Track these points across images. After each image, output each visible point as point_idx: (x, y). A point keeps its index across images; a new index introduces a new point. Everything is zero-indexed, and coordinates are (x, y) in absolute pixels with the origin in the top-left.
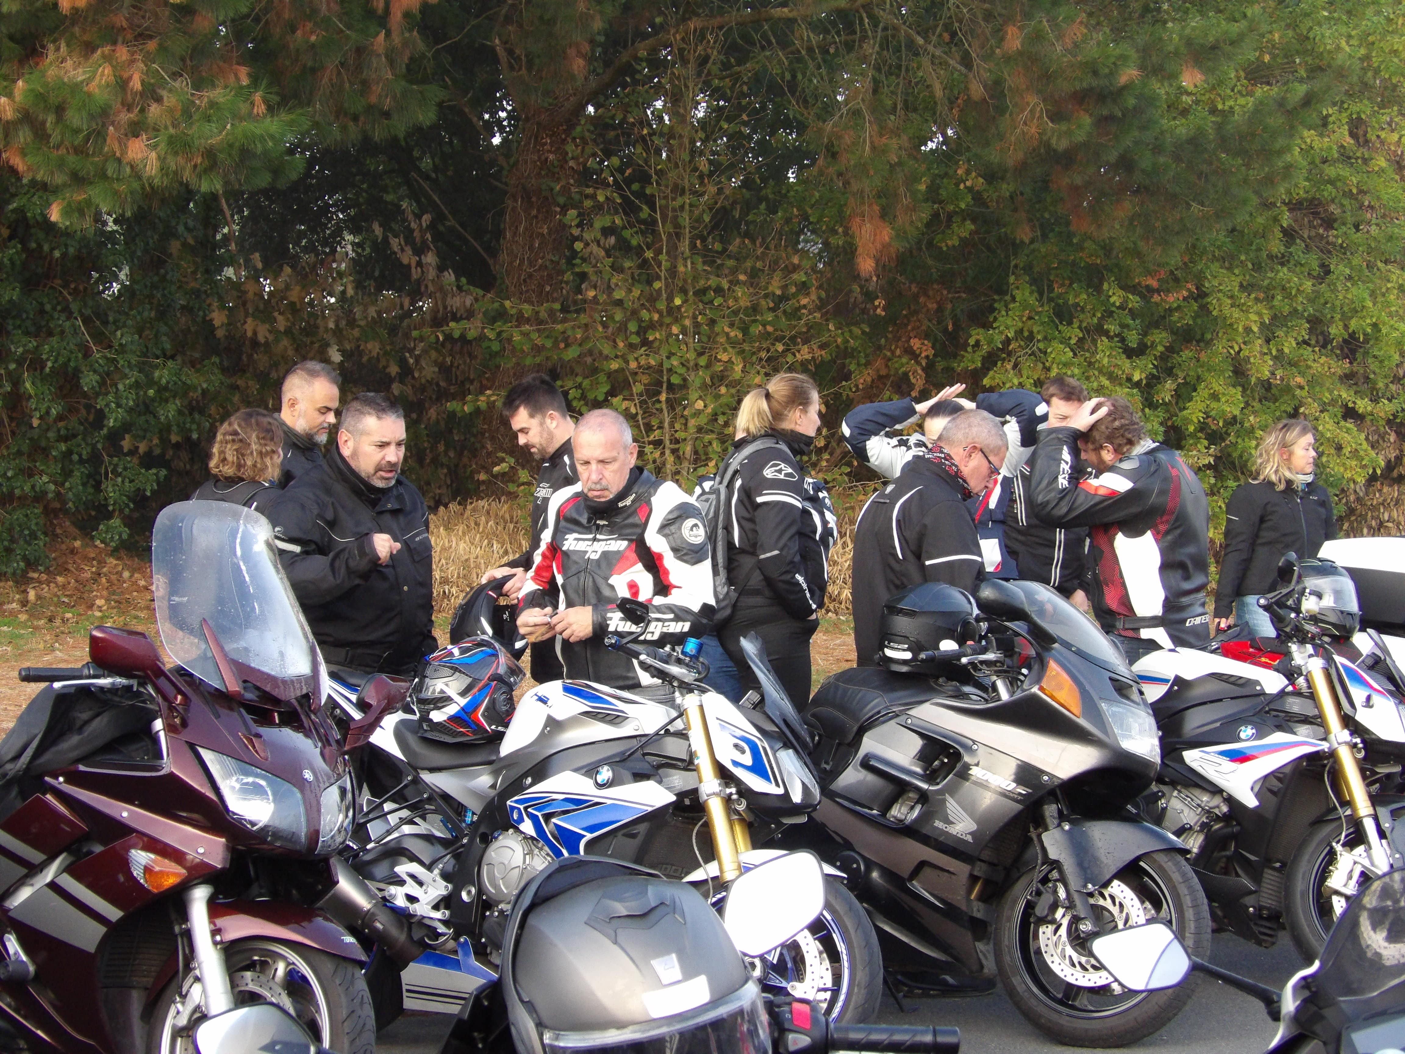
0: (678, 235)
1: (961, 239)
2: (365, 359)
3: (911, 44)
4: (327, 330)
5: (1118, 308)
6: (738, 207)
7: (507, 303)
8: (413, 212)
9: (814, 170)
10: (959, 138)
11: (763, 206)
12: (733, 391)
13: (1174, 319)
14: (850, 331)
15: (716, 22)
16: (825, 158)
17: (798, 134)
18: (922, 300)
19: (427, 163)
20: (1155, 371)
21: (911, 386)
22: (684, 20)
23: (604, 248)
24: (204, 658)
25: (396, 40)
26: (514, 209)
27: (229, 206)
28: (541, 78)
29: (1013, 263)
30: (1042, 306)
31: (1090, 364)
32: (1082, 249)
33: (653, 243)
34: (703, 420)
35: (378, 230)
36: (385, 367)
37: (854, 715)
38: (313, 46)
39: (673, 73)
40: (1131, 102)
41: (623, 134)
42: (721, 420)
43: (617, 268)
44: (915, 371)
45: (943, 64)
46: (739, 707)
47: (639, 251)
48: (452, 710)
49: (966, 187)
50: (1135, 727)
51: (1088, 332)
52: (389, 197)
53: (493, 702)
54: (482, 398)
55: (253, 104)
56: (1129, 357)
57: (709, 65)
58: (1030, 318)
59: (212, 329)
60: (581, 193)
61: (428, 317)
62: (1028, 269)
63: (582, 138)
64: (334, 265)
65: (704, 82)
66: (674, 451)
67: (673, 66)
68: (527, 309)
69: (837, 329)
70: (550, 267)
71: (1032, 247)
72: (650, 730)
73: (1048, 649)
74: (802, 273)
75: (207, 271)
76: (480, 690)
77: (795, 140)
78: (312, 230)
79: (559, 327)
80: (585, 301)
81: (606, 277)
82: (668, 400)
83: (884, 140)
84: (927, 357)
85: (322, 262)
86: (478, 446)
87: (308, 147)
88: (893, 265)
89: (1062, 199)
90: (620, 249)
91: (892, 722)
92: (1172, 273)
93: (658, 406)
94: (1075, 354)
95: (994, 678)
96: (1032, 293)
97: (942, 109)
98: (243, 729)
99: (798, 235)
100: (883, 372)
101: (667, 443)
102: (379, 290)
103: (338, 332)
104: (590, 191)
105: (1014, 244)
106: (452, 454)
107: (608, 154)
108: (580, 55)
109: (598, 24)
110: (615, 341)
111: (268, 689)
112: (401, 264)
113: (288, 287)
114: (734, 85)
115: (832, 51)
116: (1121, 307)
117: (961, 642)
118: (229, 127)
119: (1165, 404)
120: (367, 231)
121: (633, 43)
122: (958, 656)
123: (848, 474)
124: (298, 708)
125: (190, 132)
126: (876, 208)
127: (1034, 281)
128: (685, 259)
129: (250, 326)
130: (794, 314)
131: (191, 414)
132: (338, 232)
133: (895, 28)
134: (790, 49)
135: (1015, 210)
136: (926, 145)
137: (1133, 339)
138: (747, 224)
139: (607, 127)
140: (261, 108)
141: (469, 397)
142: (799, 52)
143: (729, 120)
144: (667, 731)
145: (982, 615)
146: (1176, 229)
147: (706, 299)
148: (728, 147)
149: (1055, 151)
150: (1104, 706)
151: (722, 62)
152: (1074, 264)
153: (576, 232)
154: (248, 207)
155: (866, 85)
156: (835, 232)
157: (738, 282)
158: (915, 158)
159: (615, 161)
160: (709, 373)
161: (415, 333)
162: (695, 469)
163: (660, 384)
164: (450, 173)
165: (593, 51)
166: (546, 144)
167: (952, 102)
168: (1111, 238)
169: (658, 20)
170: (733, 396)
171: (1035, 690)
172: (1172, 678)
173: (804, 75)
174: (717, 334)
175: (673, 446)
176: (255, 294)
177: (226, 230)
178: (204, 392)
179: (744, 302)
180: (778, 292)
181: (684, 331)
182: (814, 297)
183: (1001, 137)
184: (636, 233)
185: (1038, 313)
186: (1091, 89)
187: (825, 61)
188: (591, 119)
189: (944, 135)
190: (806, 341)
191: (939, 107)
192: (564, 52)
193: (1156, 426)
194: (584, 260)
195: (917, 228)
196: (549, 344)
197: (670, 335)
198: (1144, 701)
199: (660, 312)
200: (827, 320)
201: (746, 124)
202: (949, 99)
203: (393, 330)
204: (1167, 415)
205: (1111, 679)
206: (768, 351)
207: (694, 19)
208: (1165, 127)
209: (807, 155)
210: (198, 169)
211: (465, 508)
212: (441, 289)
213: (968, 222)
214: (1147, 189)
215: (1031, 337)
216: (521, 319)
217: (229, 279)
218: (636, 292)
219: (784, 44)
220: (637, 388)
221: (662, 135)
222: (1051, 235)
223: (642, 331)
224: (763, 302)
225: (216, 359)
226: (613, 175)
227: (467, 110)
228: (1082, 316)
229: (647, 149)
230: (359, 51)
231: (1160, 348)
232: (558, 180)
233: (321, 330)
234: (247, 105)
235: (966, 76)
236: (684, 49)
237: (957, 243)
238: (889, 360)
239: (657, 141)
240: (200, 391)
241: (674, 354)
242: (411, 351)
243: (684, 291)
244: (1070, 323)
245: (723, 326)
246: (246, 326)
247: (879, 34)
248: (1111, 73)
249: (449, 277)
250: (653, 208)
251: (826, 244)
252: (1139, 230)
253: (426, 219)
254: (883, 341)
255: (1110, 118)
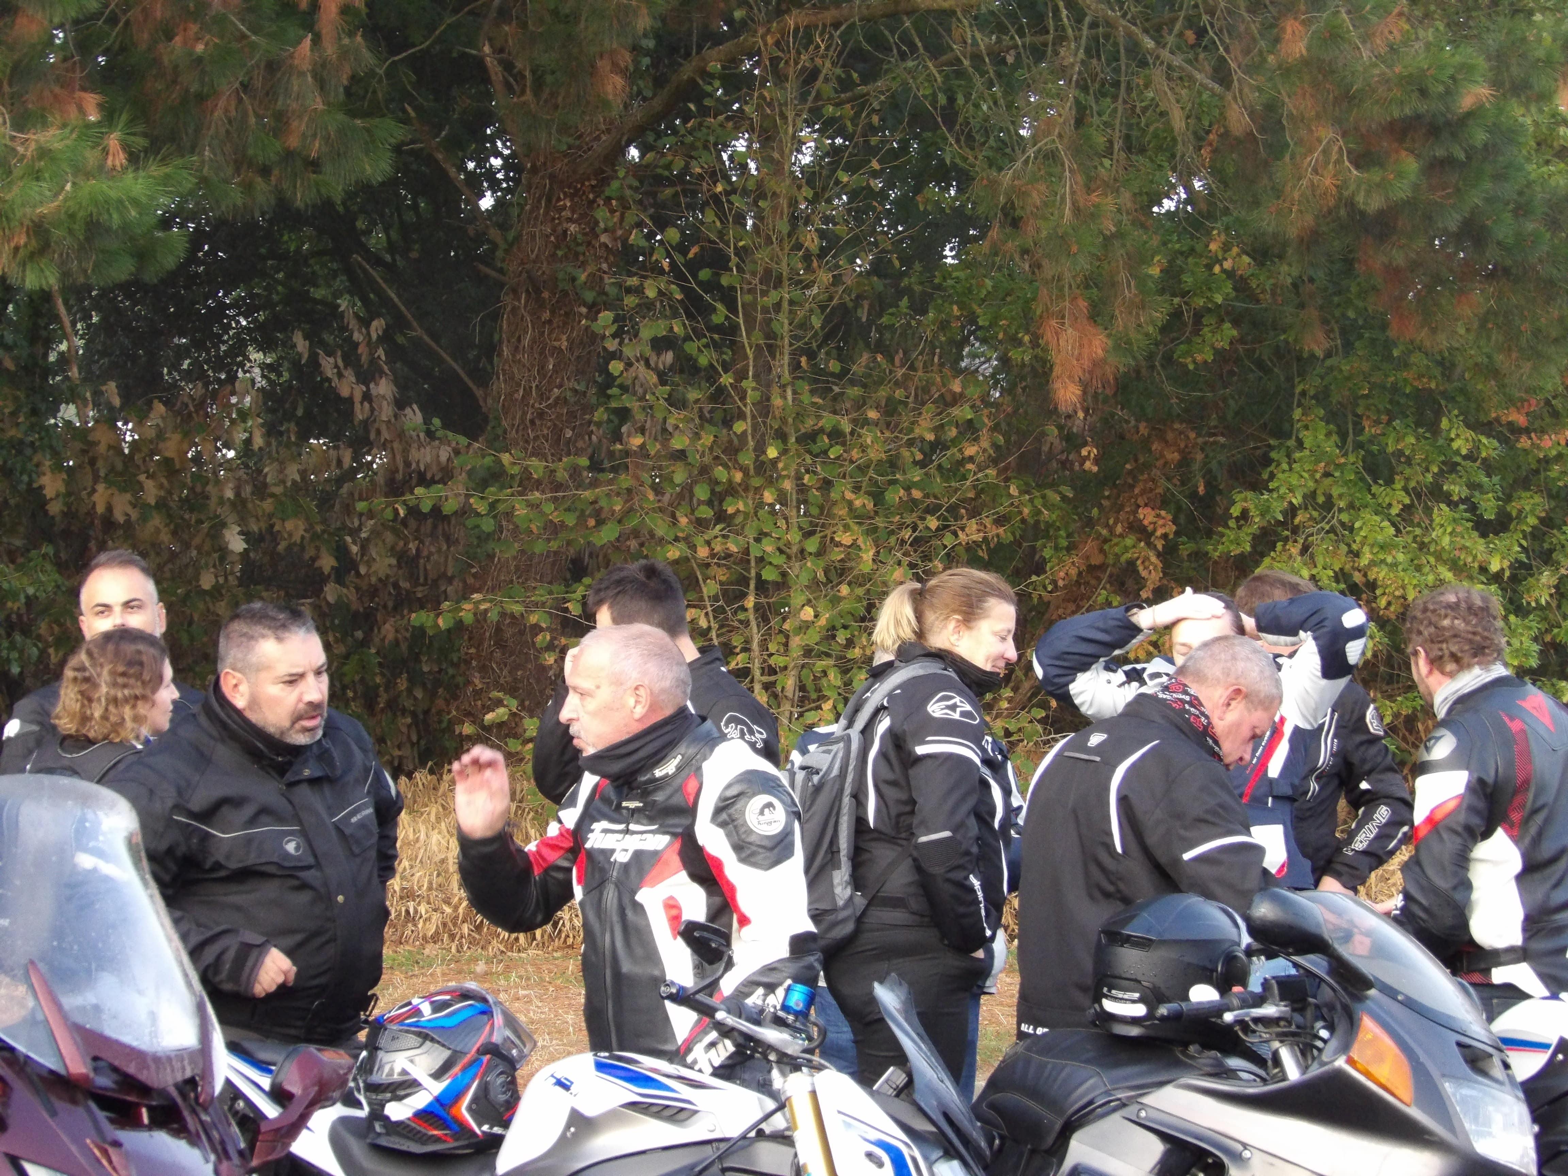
0: (772, 349)
1: (1217, 352)
2: (281, 548)
3: (1134, 48)
4: (221, 501)
5: (1465, 458)
6: (866, 304)
7: (506, 458)
8: (356, 315)
9: (985, 246)
10: (1212, 194)
11: (904, 302)
12: (860, 591)
13: (1553, 474)
14: (1044, 497)
15: (830, 15)
16: (1002, 226)
17: (959, 190)
18: (1155, 446)
19: (378, 239)
20: (1523, 557)
21: (1140, 583)
22: (779, 13)
23: (656, 370)
24: (31, 1021)
25: (330, 49)
26: (514, 310)
27: (69, 308)
28: (556, 107)
29: (1298, 390)
30: (1345, 455)
31: (1422, 546)
32: (1407, 365)
33: (733, 360)
34: (813, 637)
35: (301, 345)
36: (314, 559)
37: (1054, 1105)
38: (199, 60)
39: (762, 97)
40: (1480, 137)
41: (684, 192)
42: (841, 637)
43: (676, 402)
44: (1146, 559)
45: (1186, 79)
46: (873, 1094)
47: (711, 374)
48: (419, 1101)
49: (1224, 271)
50: (1497, 1119)
51: (1419, 496)
52: (319, 293)
53: (484, 1089)
54: (467, 606)
55: (106, 151)
56: (1484, 535)
57: (819, 83)
58: (1327, 475)
59: (43, 503)
60: (620, 285)
61: (380, 480)
62: (1323, 397)
63: (621, 199)
64: (234, 400)
65: (811, 111)
66: (767, 687)
67: (763, 85)
68: (537, 467)
69: (1022, 492)
70: (572, 400)
71: (1328, 362)
72: (734, 1131)
73: (1360, 998)
74: (967, 407)
75: (34, 412)
76: (464, 1069)
77: (955, 199)
78: (198, 344)
79: (587, 494)
80: (627, 453)
81: (659, 416)
82: (757, 607)
83: (1094, 198)
84: (1165, 536)
85: (214, 395)
86: (460, 680)
87: (193, 216)
88: (1109, 392)
89: (1374, 288)
90: (682, 371)
91: (1116, 1117)
92: (1548, 403)
93: (741, 616)
94: (1398, 531)
95: (1276, 1044)
96: (1328, 434)
97: (1185, 149)
98: (93, 1132)
99: (961, 345)
100: (1096, 560)
101: (757, 673)
102: (304, 437)
103: (239, 505)
104: (633, 281)
105: (1299, 359)
106: (419, 694)
107: (662, 224)
108: (616, 68)
109: (644, 22)
110: (673, 516)
111: (131, 1069)
112: (338, 398)
113: (161, 435)
114: (858, 115)
115: (1010, 59)
116: (1470, 457)
117: (1223, 988)
118: (68, 187)
119: (1539, 607)
120: (284, 345)
121: (700, 48)
122: (1218, 1010)
123: (1043, 721)
124: (179, 1100)
125: (8, 197)
126: (1083, 304)
127: (1332, 417)
128: (783, 387)
129: (101, 497)
130: (956, 471)
131: (9, 635)
132: (239, 348)
133: (1108, 24)
134: (944, 58)
135: (1302, 306)
136: (1160, 205)
137: (1489, 507)
138: (880, 329)
139: (659, 181)
140: (119, 158)
141: (446, 605)
142: (958, 60)
143: (852, 168)
144: (760, 1134)
145: (1256, 946)
146: (1554, 334)
147: (815, 449)
148: (849, 211)
149: (1362, 213)
150: (1447, 1087)
151: (839, 78)
152: (1395, 389)
153: (612, 345)
154: (99, 309)
155: (1065, 112)
156: (1017, 342)
157: (866, 422)
158: (1143, 226)
159: (673, 235)
160: (822, 563)
161: (361, 506)
162: (801, 715)
163: (745, 581)
164: (414, 255)
165: (636, 62)
166: (564, 208)
167: (1200, 139)
168: (1451, 349)
169: (738, 14)
170: (859, 599)
171: (1341, 1063)
172: (1554, 1041)
173: (967, 98)
174: (835, 503)
175: (766, 679)
176: (110, 447)
177: (63, 347)
178: (30, 601)
179: (876, 454)
180: (930, 437)
181: (782, 499)
182: (985, 444)
183: (1278, 193)
184: (707, 346)
185: (1338, 466)
186: (1418, 117)
187: (999, 75)
188: (635, 169)
189: (1189, 189)
190: (974, 513)
191: (1179, 147)
192: (593, 66)
193: (1527, 643)
194: (624, 389)
195: (1147, 335)
196: (570, 520)
197: (760, 505)
198: (1511, 1078)
199: (745, 470)
200: (1007, 480)
201: (875, 174)
202: (1195, 133)
203: (326, 501)
204: (1543, 626)
205: (1459, 1044)
206: (914, 529)
207: (795, 12)
208: (1533, 176)
209: (972, 221)
210: (22, 253)
211: (440, 780)
212: (401, 435)
213: (1227, 325)
214: (1506, 271)
215: (1329, 505)
216: (527, 482)
217: (68, 423)
218: (707, 439)
219: (936, 50)
220: (710, 588)
221: (745, 192)
222: (1357, 344)
223: (717, 498)
224: (905, 453)
225: (47, 549)
226: (669, 255)
227: (440, 156)
228: (1408, 471)
229: (722, 215)
230: (272, 67)
231: (1532, 521)
232: (583, 265)
233: (214, 500)
234: (97, 152)
235: (1221, 98)
236: (780, 59)
237: (1210, 358)
238: (1106, 541)
239: (738, 202)
240: (23, 600)
241: (766, 535)
242: (354, 533)
243: (781, 436)
244: (1389, 482)
245: (843, 490)
246: (96, 497)
247: (1085, 31)
248: (1448, 92)
249: (414, 417)
250: (732, 307)
251: (1005, 360)
252: (1496, 336)
253: (377, 326)
254: (1095, 512)
255: (1446, 163)
